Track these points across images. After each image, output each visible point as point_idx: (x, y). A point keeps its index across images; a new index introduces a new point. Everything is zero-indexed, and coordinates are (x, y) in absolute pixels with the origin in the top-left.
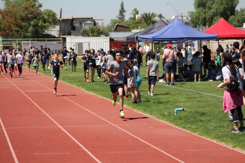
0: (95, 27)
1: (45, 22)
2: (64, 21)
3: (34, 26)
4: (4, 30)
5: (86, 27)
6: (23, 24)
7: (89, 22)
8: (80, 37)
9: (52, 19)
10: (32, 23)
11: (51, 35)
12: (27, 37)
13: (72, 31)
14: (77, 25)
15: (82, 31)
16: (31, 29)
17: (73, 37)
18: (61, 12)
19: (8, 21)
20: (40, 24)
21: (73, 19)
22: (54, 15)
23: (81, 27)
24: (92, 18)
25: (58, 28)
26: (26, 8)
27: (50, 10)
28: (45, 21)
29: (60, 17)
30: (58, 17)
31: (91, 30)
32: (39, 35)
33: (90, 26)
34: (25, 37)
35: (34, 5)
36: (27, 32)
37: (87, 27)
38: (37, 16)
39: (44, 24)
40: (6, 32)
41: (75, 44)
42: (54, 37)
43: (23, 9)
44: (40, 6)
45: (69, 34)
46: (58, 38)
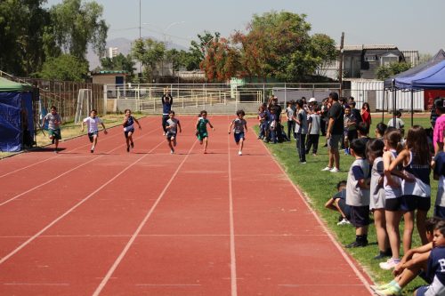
0: (401, 64)
1: (314, 56)
2: (348, 53)
3: (296, 62)
4: (246, 69)
5: (386, 63)
6: (279, 58)
7: (391, 55)
8: (374, 81)
9: (327, 50)
10: (293, 56)
11: (326, 78)
12: (284, 80)
13: (362, 71)
14: (371, 60)
15: (377, 71)
16: (291, 66)
17: (362, 80)
18: (343, 38)
19: (251, 54)
20: (306, 59)
21: (364, 51)
22: (331, 43)
23: (378, 64)
24: (396, 49)
25: (337, 64)
26: (284, 32)
27: (325, 36)
28: (315, 54)
29: (341, 48)
30: (338, 46)
31: (394, 70)
32: (305, 77)
33: (393, 63)
34: (281, 80)
35: (298, 26)
36: (285, 72)
37: (387, 65)
38: (302, 44)
39: (313, 59)
40: (249, 72)
41: (361, 92)
42: (331, 80)
43: (278, 33)
44: (308, 28)
45: (358, 76)
46: (337, 82)
